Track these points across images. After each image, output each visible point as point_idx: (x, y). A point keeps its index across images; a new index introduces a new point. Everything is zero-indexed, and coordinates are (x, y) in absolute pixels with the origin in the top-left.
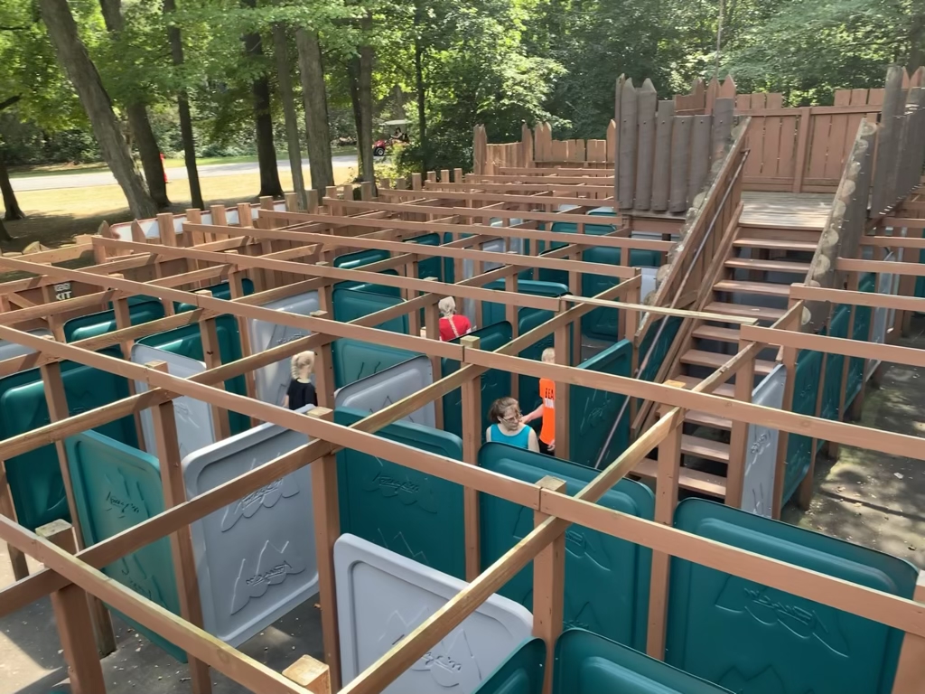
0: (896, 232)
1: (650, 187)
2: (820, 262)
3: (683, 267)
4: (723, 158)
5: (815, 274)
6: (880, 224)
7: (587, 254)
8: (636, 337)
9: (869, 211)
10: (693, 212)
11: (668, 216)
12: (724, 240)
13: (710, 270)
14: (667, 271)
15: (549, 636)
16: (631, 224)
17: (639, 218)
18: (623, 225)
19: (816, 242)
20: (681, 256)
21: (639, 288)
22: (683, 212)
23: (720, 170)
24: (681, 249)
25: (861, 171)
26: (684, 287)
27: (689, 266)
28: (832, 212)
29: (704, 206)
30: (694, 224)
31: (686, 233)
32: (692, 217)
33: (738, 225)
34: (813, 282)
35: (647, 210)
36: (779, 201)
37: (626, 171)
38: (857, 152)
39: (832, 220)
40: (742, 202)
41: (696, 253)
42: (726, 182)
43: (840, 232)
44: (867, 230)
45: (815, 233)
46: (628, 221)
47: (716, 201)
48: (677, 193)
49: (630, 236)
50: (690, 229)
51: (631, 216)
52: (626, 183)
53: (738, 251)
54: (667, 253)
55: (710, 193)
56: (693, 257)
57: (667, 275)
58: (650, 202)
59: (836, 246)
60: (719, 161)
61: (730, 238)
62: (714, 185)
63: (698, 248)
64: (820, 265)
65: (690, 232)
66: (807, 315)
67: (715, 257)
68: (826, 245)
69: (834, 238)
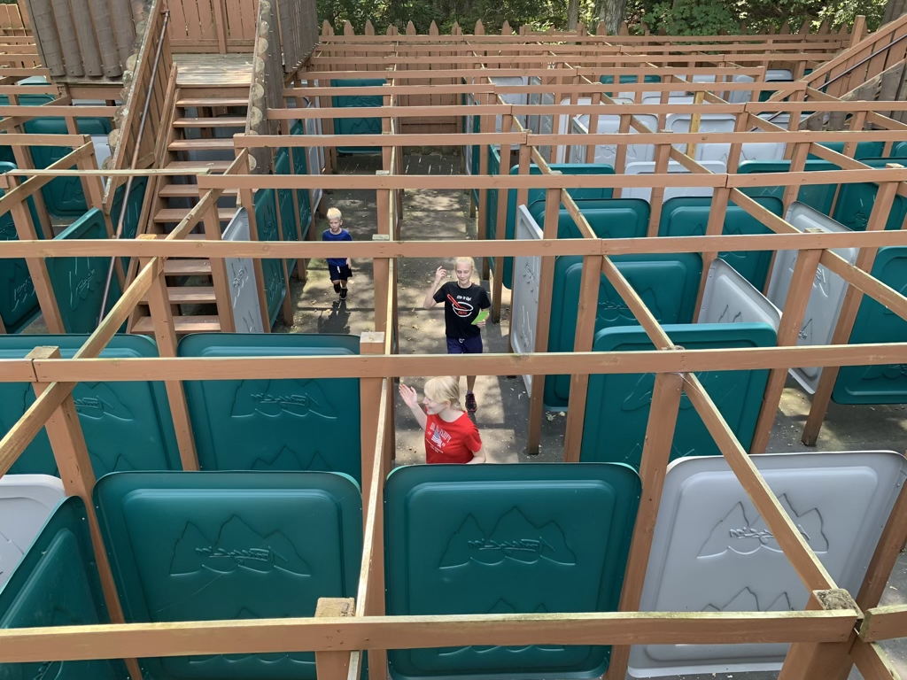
0: (310, 84)
1: (78, 52)
2: (254, 113)
3: (133, 130)
4: (145, 19)
5: (252, 125)
6: (296, 77)
7: (28, 126)
8: (104, 205)
9: (284, 66)
10: (128, 75)
11: (105, 81)
12: (166, 102)
13: (160, 131)
14: (118, 136)
15: (83, 490)
16: (68, 92)
17: (76, 85)
18: (60, 94)
19: (247, 97)
20: (128, 120)
21: (93, 155)
22: (119, 77)
23: (145, 32)
24: (126, 112)
25: (269, 29)
26: (139, 150)
27: (139, 128)
28: (254, 68)
29: (138, 69)
30: (133, 87)
31: (127, 96)
32: (129, 80)
33: (177, 86)
34: (251, 132)
35: (82, 76)
36: (209, 62)
37: (47, 35)
38: (263, 12)
39: (255, 75)
40: (174, 64)
41: (142, 116)
42: (153, 44)
43: (264, 85)
44: (287, 84)
45: (244, 89)
46: (64, 89)
47: (148, 62)
48: (108, 57)
49: (71, 105)
50: (131, 92)
51: (66, 84)
52: (50, 48)
53: (182, 112)
54: (113, 118)
55: (141, 55)
56: (141, 120)
57: (118, 139)
58: (83, 68)
59: (264, 98)
60: (142, 22)
61: (172, 100)
62: (142, 47)
63: (143, 112)
64: (255, 117)
65: (131, 95)
66: (252, 161)
67: (163, 119)
68: (255, 99)
69: (260, 91)
